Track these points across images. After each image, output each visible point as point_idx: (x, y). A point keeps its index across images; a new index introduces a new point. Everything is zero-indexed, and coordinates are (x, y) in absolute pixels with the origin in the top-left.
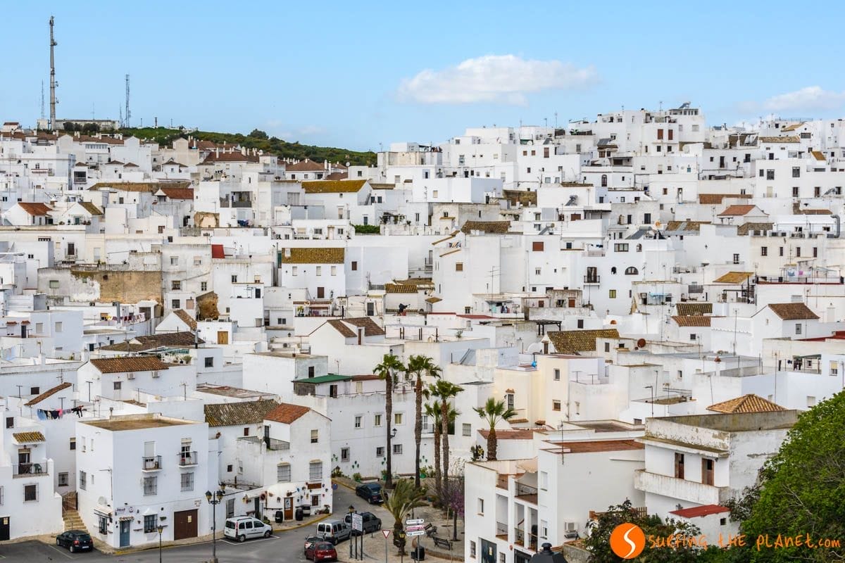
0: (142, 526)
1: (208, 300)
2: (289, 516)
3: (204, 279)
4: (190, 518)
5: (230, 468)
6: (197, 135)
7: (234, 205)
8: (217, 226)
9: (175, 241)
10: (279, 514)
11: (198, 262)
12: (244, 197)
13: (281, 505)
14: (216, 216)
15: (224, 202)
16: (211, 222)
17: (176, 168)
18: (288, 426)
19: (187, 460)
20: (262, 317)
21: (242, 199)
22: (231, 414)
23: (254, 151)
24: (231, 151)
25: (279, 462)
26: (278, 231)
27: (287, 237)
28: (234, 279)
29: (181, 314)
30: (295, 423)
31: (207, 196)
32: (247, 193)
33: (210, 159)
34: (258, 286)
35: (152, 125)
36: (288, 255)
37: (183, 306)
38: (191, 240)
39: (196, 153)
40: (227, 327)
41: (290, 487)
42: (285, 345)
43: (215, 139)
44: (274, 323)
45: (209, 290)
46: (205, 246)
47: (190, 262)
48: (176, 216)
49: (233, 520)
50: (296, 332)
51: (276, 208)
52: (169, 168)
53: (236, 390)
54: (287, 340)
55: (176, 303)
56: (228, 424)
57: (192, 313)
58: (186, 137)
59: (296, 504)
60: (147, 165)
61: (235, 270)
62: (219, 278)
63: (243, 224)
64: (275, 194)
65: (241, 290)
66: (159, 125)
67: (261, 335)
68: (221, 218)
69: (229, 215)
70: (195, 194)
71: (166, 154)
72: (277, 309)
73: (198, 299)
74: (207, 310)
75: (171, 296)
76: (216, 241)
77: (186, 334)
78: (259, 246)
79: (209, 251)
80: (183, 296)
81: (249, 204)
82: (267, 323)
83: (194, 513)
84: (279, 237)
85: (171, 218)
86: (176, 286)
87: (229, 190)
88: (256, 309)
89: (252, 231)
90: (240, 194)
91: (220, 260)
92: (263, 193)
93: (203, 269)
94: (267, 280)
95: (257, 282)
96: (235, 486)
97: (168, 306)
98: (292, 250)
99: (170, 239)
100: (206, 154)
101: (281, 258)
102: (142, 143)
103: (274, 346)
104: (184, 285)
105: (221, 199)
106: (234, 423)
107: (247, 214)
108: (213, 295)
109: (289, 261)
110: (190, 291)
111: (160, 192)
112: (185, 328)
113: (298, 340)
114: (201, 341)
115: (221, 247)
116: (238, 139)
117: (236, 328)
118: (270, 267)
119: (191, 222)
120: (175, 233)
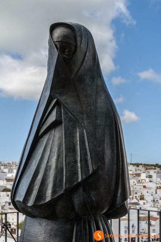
0: (124, 240)
1: (142, 196)
2: (155, 240)
3: (142, 192)
4: (134, 239)
5: (143, 230)
6: (145, 165)
7: (149, 178)
8: (145, 182)
9: (136, 185)
10: (153, 239)
11: (140, 189)
12: (151, 176)
13: (153, 238)
14: (145, 180)
15: (147, 177)
16: (144, 181)
17: (140, 171)
18: (154, 222)
19: (133, 227)
20: (152, 199)
21: (150, 177)
22: (143, 219)
23: (156, 167)
24: (151, 167)
25: (153, 229)
26: (157, 183)
27: (159, 184)
28: (148, 192)
29: (137, 199)
30: (156, 221)
31: (143, 176)
32: (151, 175)
33: (147, 169)
34: (152, 194)
35: (136, 163)
36: (159, 187)
37: (137, 197)
38: (140, 184)
39: (144, 168)
40: (145, 201)
41: (155, 234)
42: (157, 205)
43: (148, 165)
44: (155, 201)
45: (143, 194)
46: (142, 186)
47: (139, 189)
48: (137, 180)
49: (143, 240)
50: (159, 203)
51: (157, 178)
52: (138, 171)
53: (145, 214)
54: (158, 204)
55: (136, 197)
56: (143, 221)
57: (139, 199)
58: (142, 165)
59: (156, 238)
60: (134, 170)
61: (148, 190)
62: (144, 192)
63: (150, 181)
64: (157, 175)
65: (148, 194)
66: (137, 163)
67: (152, 203)
68: (146, 181)
69: (148, 180)
70: (141, 175)
71: (138, 168)
72: (156, 198)
73: (140, 196)
74: (142, 198)
75: (135, 195)
76: (144, 185)
77: (137, 203)
78: (153, 186)
79: (143, 187)
80: (137, 195)
81: (152, 178)
82: (154, 201)
83: (135, 238)
84: (157, 184)
85: (136, 180)
86: (136, 193)
87: (148, 175)
88: (152, 198)
89: (152, 183)
90: (150, 176)
91: (145, 188)
92: (154, 176)
93: (142, 190)
94: (154, 192)
95: (152, 193)
96: (144, 233)
97: (134, 197)
98: (160, 187)
99: (135, 184)
100: (146, 168)
101: (157, 188)
102: (133, 166)
103: (155, 205)
104: (138, 193)
105: (146, 177)
106: (144, 221)
107: (151, 179)
108: (143, 195)
109: (159, 189)
110: (139, 194)
111: (134, 175)
112: (137, 201)
113: (160, 204)
114: (139, 204)
115: (145, 186)
116: (153, 165)
117: (147, 202)
118: (155, 190)
119: (140, 181)
120: (136, 183)
